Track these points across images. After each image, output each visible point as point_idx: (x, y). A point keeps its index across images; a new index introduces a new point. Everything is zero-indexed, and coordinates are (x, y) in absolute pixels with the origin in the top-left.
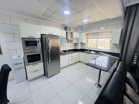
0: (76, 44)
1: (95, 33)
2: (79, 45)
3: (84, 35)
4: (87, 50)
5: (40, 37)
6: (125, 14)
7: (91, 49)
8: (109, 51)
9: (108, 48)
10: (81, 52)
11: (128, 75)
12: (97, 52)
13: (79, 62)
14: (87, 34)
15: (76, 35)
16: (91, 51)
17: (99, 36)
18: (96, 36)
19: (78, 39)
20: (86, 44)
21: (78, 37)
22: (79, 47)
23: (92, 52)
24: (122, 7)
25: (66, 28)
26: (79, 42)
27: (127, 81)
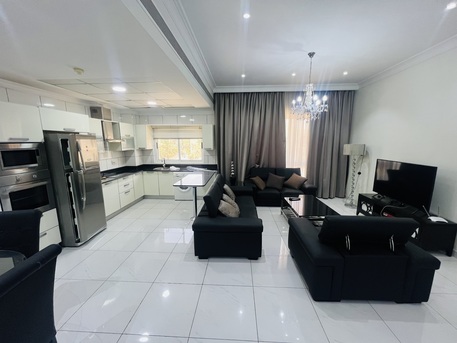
0: (127, 154)
1: (171, 127)
2: (137, 154)
3: (147, 129)
4: (161, 166)
6: (214, 103)
7: (167, 163)
8: (202, 163)
9: (200, 159)
10: (145, 173)
11: (226, 186)
12: (183, 167)
13: (144, 197)
14: (153, 129)
15: (125, 129)
16: (168, 166)
17: (181, 135)
18: (174, 135)
19: (131, 141)
20: (154, 152)
21: (132, 135)
22: (138, 162)
23: (172, 168)
24: (207, 98)
25: (95, 112)
26: (136, 148)
27: (225, 192)
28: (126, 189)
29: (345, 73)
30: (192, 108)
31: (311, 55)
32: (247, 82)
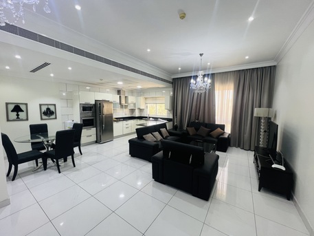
0: (132, 111)
2: (137, 111)
3: (141, 99)
4: (146, 117)
5: (94, 103)
7: (150, 116)
14: (146, 99)
15: (131, 99)
16: (150, 118)
17: (157, 102)
18: (154, 102)
19: (135, 104)
20: (145, 110)
21: (135, 102)
22: (137, 114)
25: (119, 92)
26: (137, 108)
28: (127, 126)
29: (247, 57)
30: (159, 88)
31: (201, 55)
32: (182, 72)
